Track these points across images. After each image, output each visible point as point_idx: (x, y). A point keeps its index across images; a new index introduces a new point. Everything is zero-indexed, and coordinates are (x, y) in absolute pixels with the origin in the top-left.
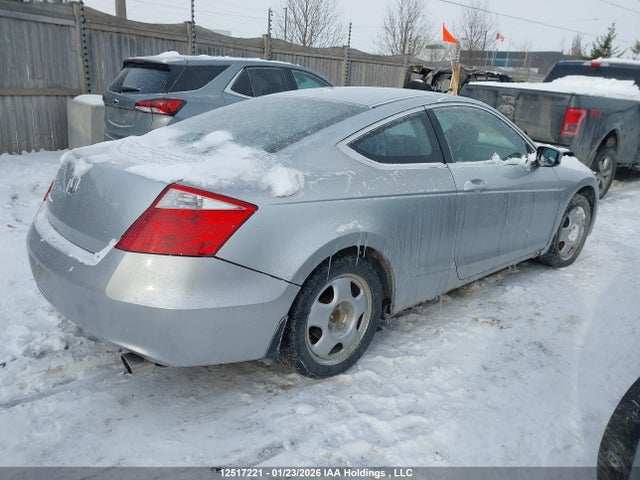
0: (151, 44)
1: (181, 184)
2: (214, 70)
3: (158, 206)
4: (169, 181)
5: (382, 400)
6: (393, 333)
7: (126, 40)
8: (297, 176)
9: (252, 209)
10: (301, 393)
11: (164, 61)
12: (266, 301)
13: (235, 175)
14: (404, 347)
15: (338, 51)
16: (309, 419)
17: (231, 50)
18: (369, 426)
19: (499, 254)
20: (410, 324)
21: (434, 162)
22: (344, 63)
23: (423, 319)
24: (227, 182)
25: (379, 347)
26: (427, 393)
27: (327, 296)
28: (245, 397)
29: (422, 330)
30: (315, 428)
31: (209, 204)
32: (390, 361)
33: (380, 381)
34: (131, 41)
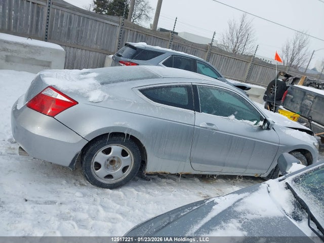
0: (151, 39)
1: (54, 87)
2: (157, 54)
3: (42, 93)
4: (50, 85)
5: (115, 204)
6: (154, 184)
7: (140, 36)
8: (105, 96)
9: (75, 103)
10: (85, 189)
11: (135, 46)
12: (71, 142)
13: (77, 89)
14: (150, 191)
15: (247, 57)
16: (77, 199)
17: (190, 48)
18: (98, 211)
19: (224, 166)
20: (165, 183)
21: (188, 109)
22: (249, 65)
23: (175, 184)
24: (71, 91)
25: (140, 186)
26: (137, 211)
27: (107, 151)
28: (64, 182)
29: (168, 188)
30: (76, 202)
31: (60, 97)
32: (136, 192)
33: (123, 198)
34: (142, 36)
